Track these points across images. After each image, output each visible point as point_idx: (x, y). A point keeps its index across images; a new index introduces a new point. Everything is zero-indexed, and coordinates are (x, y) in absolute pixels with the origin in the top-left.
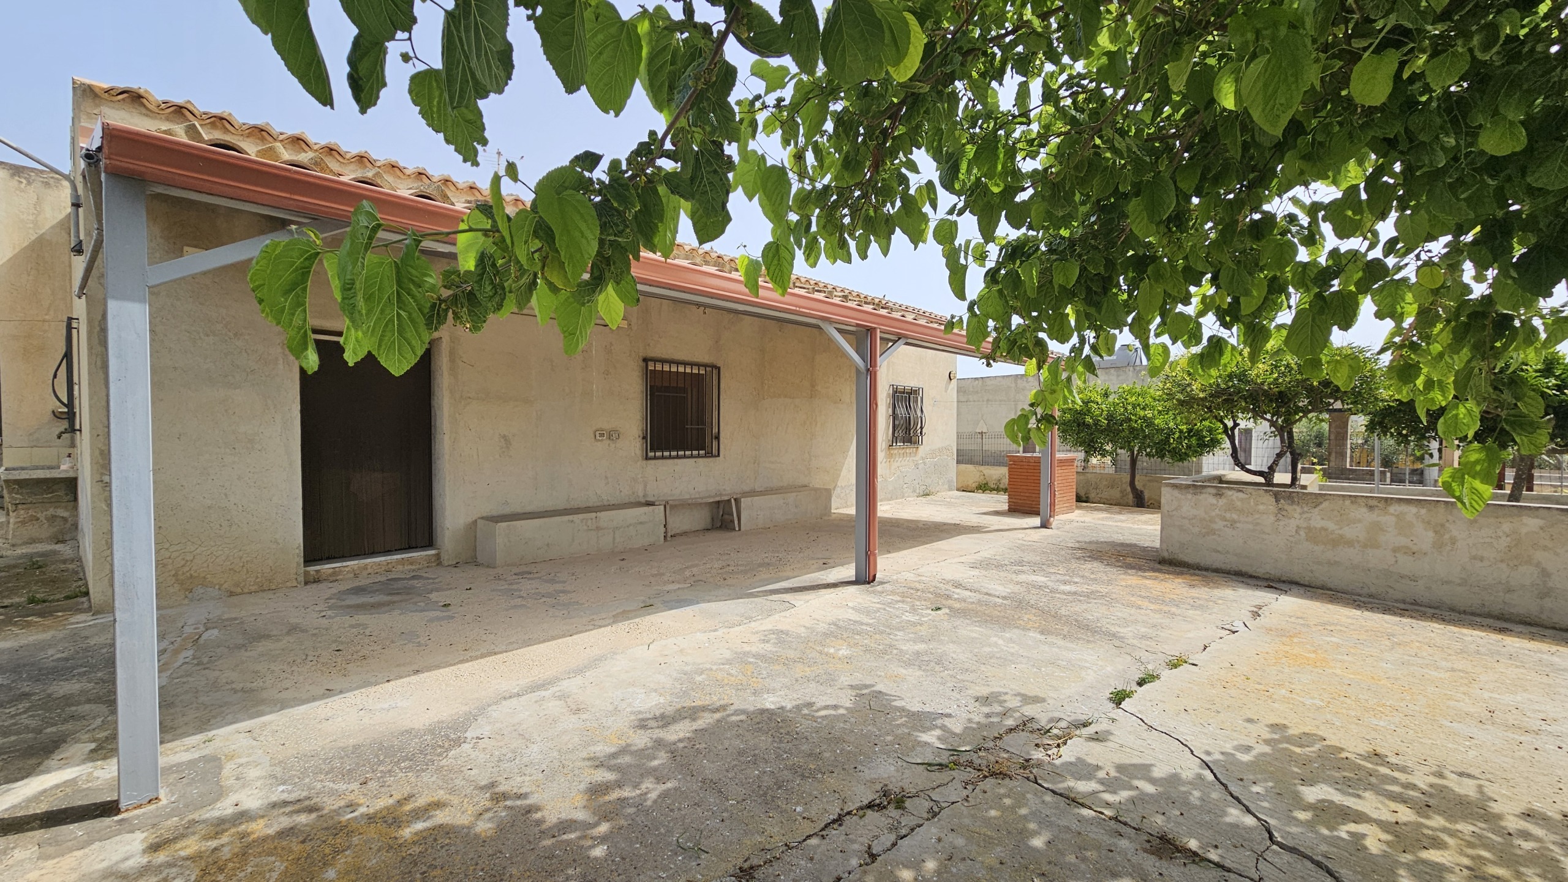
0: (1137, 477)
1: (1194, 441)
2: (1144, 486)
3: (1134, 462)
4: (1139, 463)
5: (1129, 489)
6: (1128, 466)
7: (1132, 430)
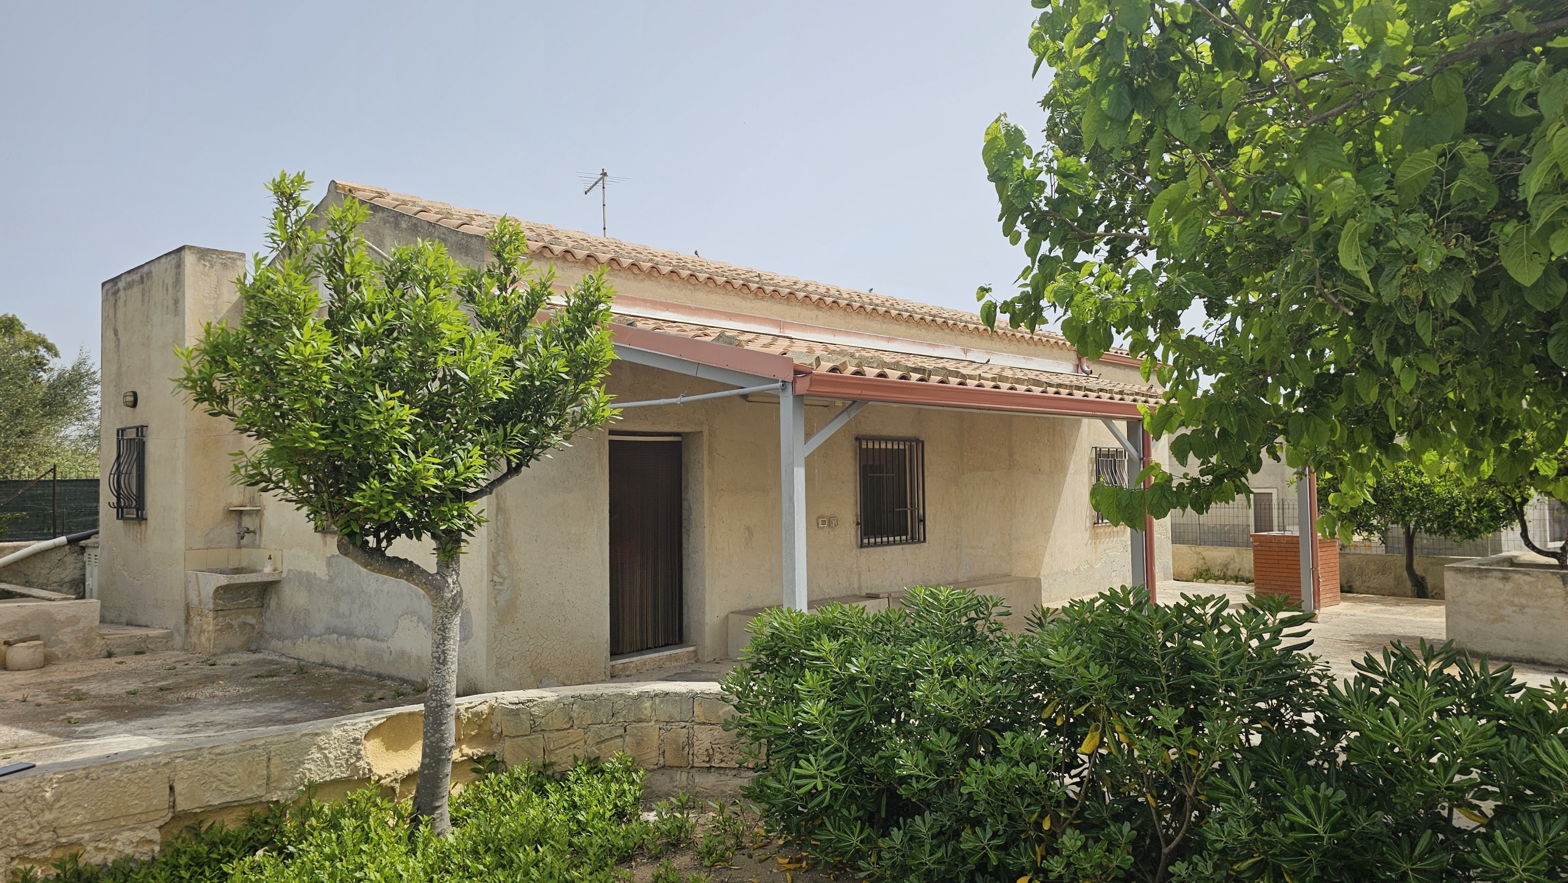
0: (1416, 559)
1: (1485, 513)
2: (1425, 571)
3: (1410, 539)
4: (1417, 540)
5: (1405, 574)
6: (1402, 544)
7: (1406, 500)
